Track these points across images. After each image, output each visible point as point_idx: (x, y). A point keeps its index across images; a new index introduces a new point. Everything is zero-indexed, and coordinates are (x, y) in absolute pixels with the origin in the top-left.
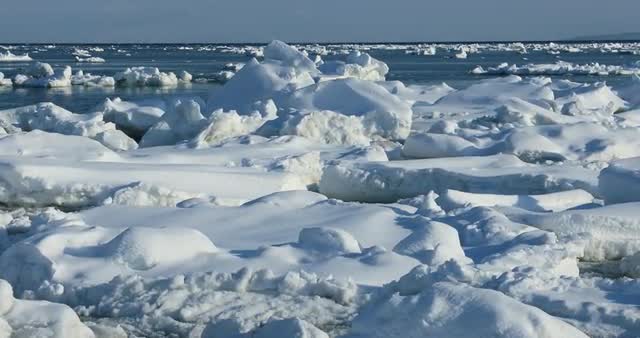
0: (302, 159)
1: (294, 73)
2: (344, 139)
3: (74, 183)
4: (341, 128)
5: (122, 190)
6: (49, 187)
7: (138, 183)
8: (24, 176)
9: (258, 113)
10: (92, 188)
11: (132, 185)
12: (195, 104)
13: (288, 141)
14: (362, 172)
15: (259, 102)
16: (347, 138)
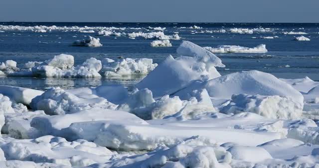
0: (274, 125)
1: (204, 67)
2: (289, 115)
3: (159, 136)
4: (287, 108)
5: (189, 140)
6: (144, 138)
7: (197, 137)
8: (130, 133)
9: (195, 98)
10: (169, 140)
11: (194, 138)
12: (149, 91)
13: (246, 116)
14: (314, 132)
15: (196, 91)
16: (291, 115)
